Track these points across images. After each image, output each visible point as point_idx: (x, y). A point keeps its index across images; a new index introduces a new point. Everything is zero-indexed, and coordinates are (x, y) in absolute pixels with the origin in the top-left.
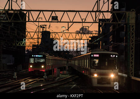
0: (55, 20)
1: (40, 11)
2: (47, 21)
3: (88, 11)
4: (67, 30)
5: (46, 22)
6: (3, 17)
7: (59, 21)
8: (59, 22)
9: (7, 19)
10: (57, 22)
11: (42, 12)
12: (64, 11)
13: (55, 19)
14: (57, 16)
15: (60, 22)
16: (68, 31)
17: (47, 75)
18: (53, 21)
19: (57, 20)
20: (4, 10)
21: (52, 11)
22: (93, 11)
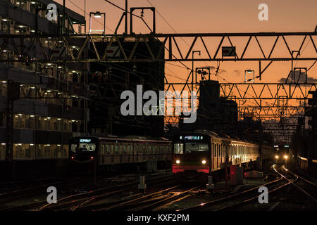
0: (230, 55)
1: (196, 35)
2: (212, 58)
3: (306, 34)
4: (257, 77)
5: (210, 60)
6: (112, 51)
7: (240, 58)
8: (238, 60)
9: (122, 56)
10: (235, 60)
11: (199, 38)
12: (251, 35)
13: (229, 52)
14: (235, 47)
15: (242, 59)
16: (260, 79)
17: (214, 181)
18: (224, 58)
19: (235, 55)
20: (115, 35)
21: (223, 35)
22: (316, 33)
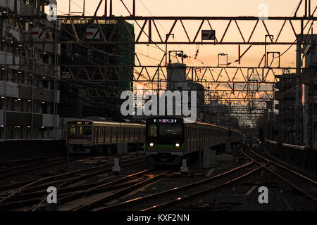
0: (209, 39)
1: (176, 19)
2: (192, 41)
3: (285, 18)
4: (237, 61)
5: (190, 43)
6: (92, 33)
7: (219, 41)
8: (218, 43)
9: (102, 39)
10: (214, 43)
11: (179, 21)
12: (231, 19)
13: (209, 35)
14: (214, 31)
15: (221, 43)
16: (240, 63)
18: (204, 41)
19: (215, 38)
20: (95, 17)
21: (203, 19)
22: (295, 18)
